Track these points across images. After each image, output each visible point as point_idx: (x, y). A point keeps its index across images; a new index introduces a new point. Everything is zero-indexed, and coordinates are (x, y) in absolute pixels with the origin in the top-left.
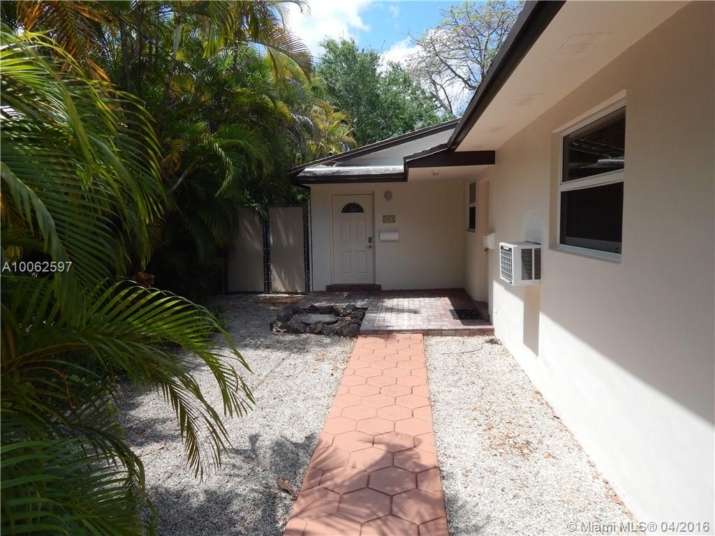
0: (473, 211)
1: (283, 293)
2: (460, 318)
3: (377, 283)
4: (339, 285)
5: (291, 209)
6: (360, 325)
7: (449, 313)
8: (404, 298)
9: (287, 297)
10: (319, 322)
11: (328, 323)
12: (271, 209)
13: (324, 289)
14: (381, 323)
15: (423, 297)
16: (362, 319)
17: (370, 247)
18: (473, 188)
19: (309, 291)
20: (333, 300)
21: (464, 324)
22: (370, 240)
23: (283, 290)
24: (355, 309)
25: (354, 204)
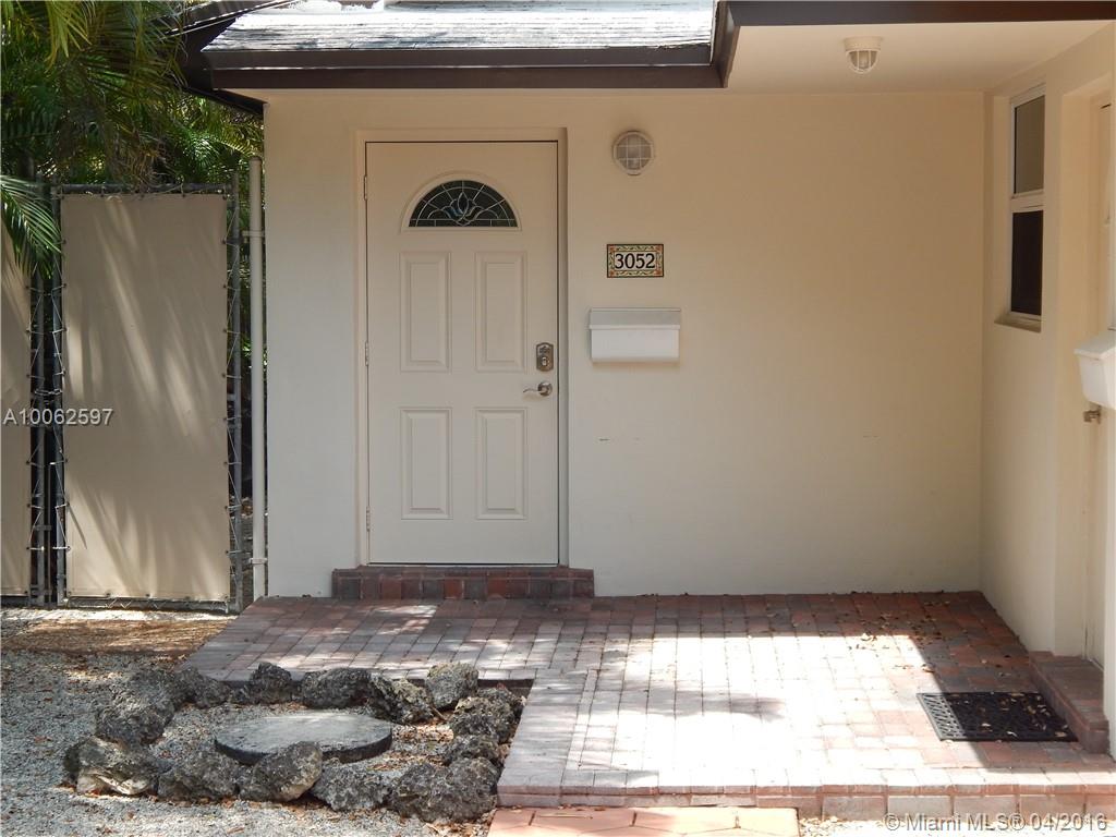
0: (1028, 230)
1: (119, 603)
2: (973, 734)
3: (577, 563)
4: (392, 570)
5: (170, 206)
6: (498, 764)
7: (918, 711)
8: (702, 633)
9: (144, 626)
10: (305, 748)
11: (346, 755)
12: (71, 205)
13: (320, 588)
14: (599, 758)
15: (794, 630)
16: (505, 736)
17: (543, 390)
18: (1030, 120)
19: (248, 596)
20: (365, 645)
21: (990, 765)
22: (545, 357)
23: (120, 591)
24: (473, 685)
25: (473, 186)
